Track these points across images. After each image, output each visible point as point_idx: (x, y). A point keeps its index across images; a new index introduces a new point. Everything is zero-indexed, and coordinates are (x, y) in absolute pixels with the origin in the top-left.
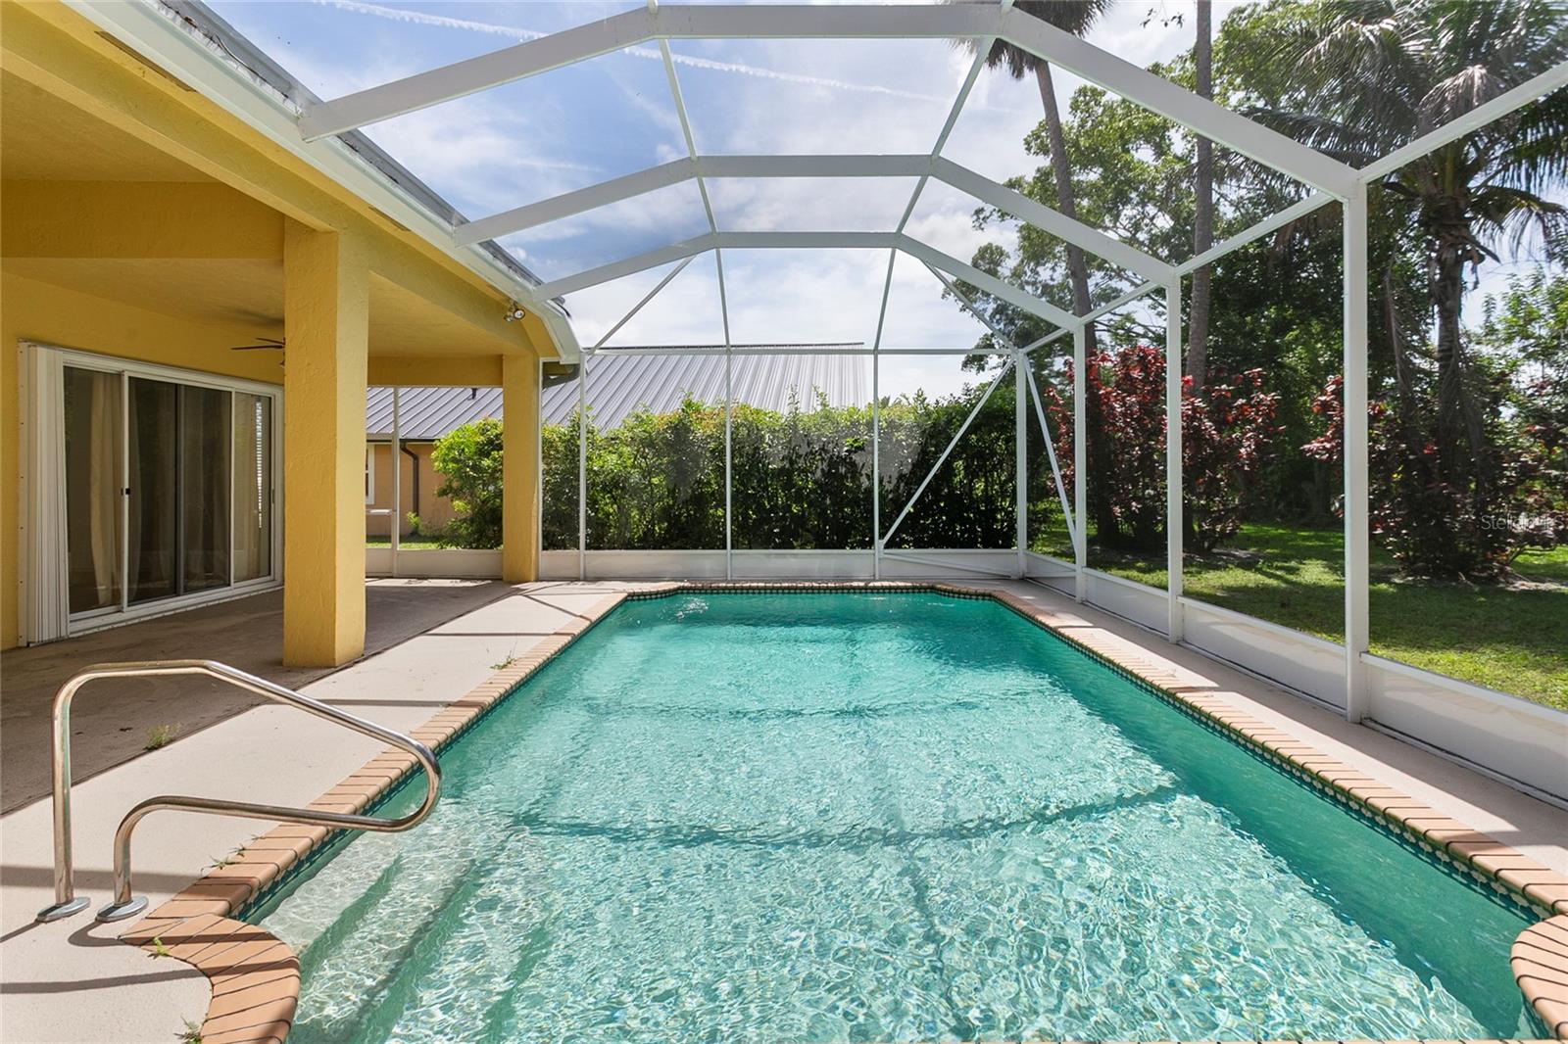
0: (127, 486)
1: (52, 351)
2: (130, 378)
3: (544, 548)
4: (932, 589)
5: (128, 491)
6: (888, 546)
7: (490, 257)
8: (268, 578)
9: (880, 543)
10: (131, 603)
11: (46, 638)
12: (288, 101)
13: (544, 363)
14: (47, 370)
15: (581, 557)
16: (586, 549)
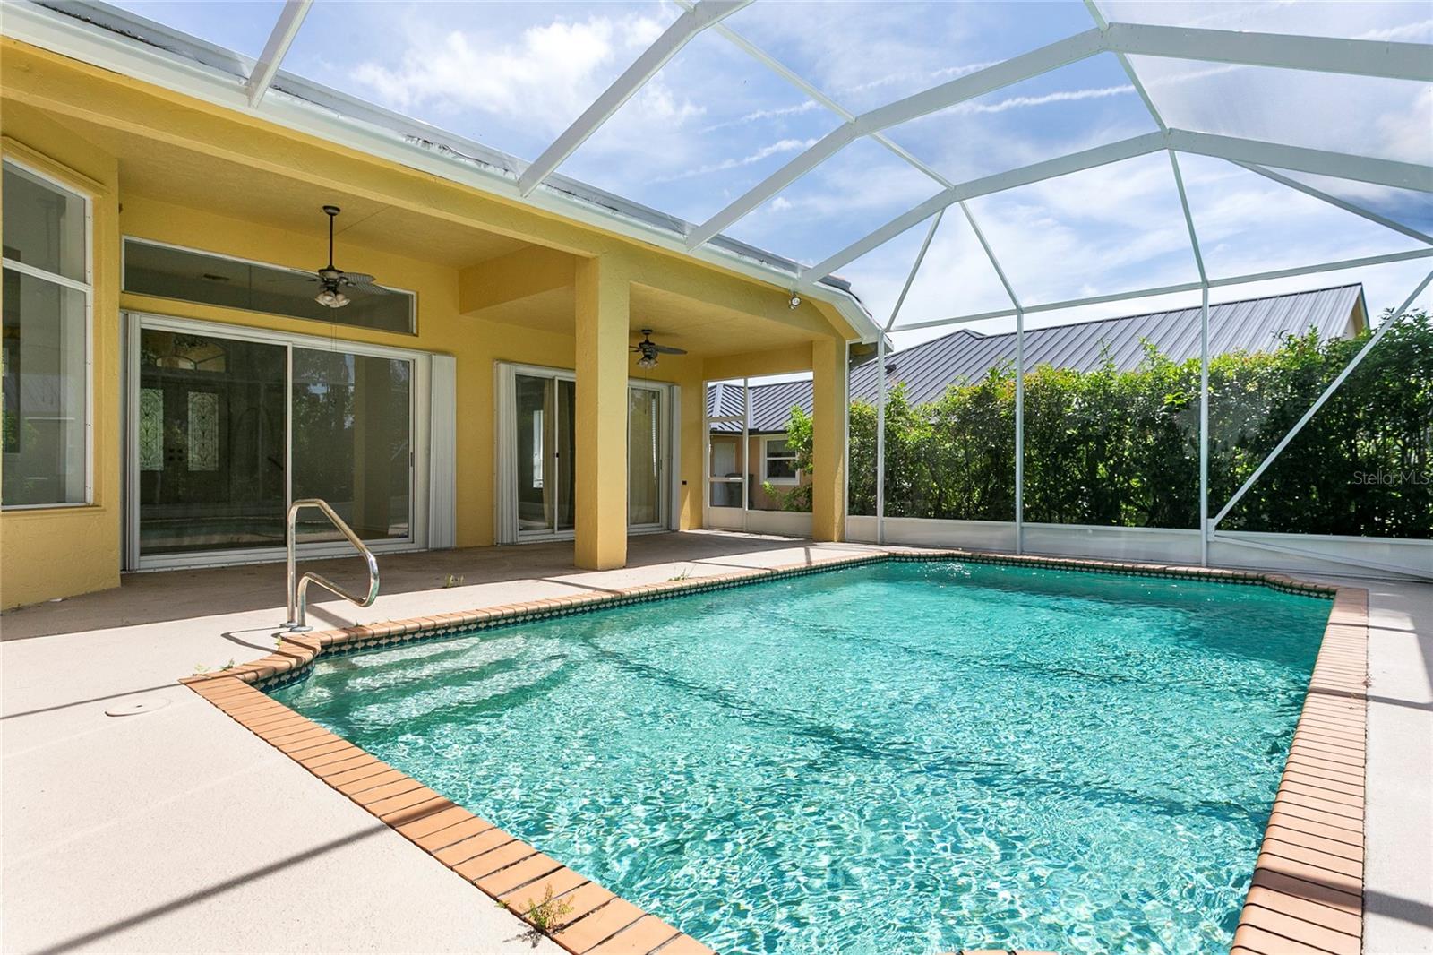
0: (557, 452)
1: (508, 365)
2: (559, 381)
3: (850, 514)
4: (1263, 581)
5: (558, 455)
6: (1218, 527)
7: (735, 255)
8: (658, 525)
9: (1208, 524)
10: (559, 529)
11: (505, 542)
12: (509, 173)
13: (851, 346)
14: (506, 379)
15: (878, 522)
16: (885, 515)
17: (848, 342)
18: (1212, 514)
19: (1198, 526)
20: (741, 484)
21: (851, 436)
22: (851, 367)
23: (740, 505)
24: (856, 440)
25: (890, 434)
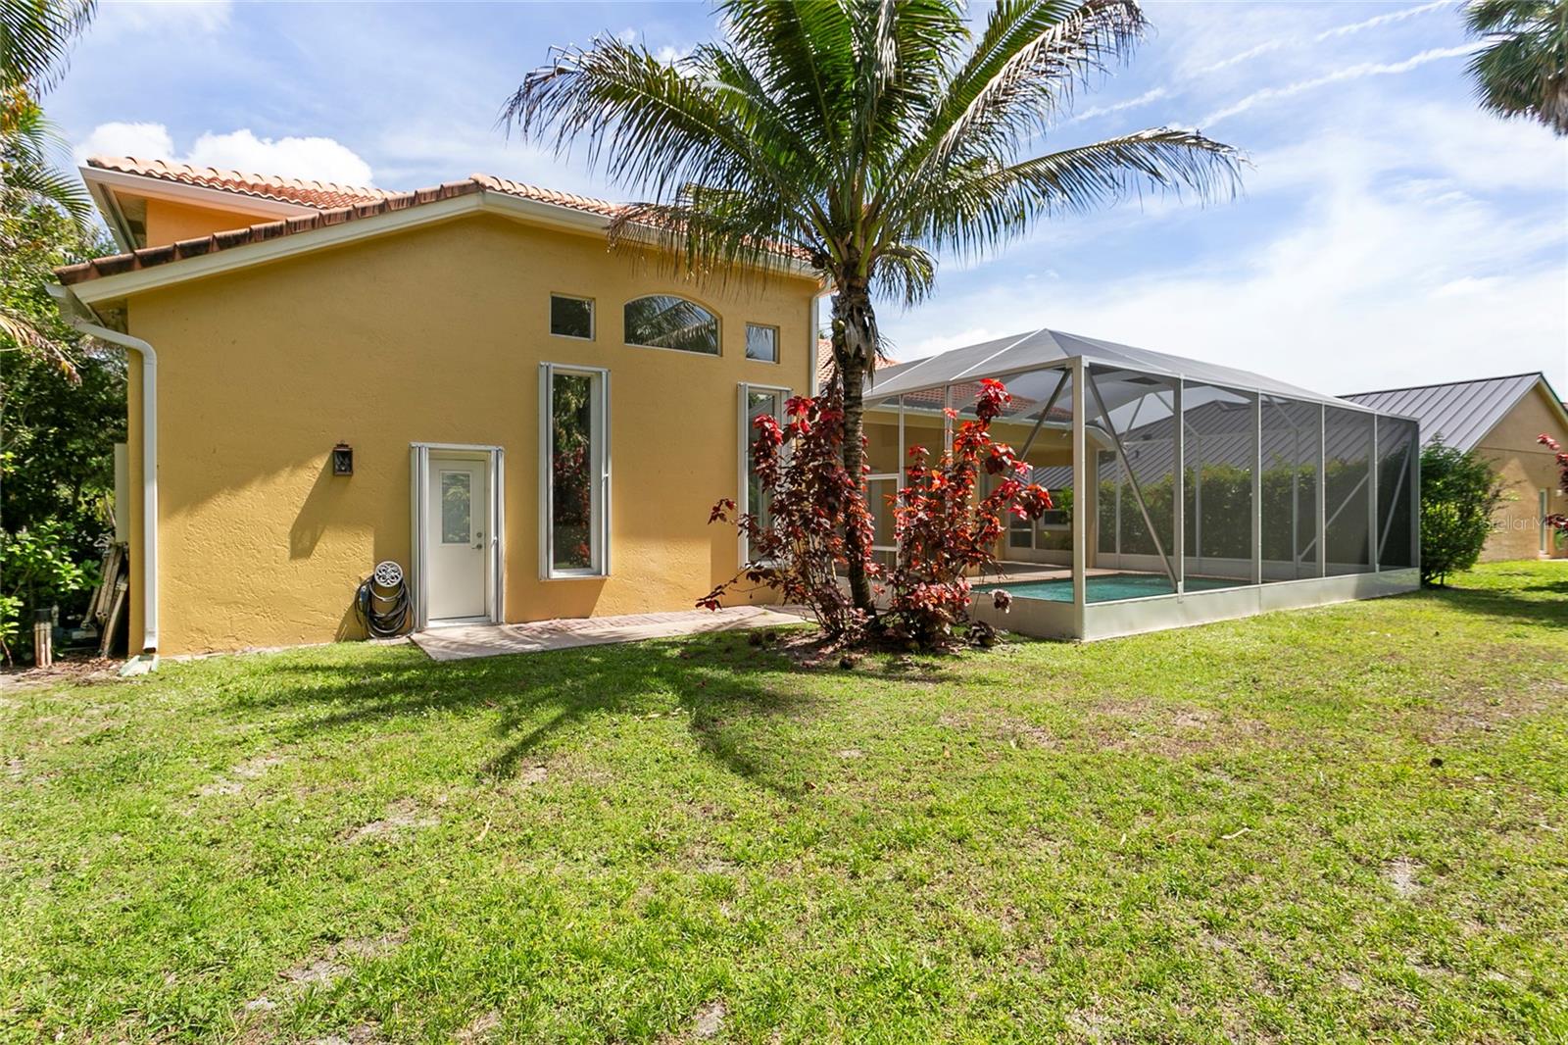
15: (1118, 556)
16: (1122, 552)
17: (1099, 450)
18: (1299, 553)
19: (1291, 560)
20: (1030, 533)
21: (1101, 504)
22: (1100, 464)
23: (1030, 546)
24: (1104, 507)
25: (1125, 504)
